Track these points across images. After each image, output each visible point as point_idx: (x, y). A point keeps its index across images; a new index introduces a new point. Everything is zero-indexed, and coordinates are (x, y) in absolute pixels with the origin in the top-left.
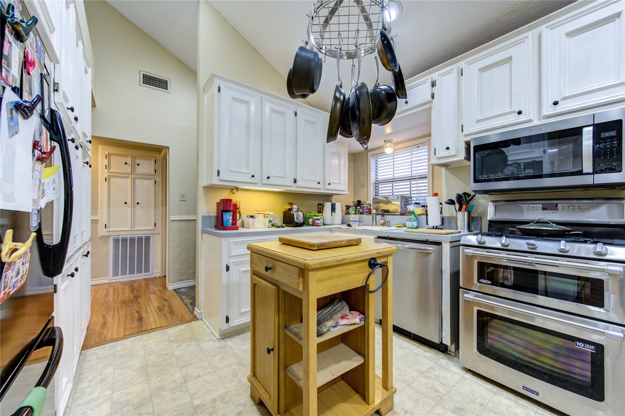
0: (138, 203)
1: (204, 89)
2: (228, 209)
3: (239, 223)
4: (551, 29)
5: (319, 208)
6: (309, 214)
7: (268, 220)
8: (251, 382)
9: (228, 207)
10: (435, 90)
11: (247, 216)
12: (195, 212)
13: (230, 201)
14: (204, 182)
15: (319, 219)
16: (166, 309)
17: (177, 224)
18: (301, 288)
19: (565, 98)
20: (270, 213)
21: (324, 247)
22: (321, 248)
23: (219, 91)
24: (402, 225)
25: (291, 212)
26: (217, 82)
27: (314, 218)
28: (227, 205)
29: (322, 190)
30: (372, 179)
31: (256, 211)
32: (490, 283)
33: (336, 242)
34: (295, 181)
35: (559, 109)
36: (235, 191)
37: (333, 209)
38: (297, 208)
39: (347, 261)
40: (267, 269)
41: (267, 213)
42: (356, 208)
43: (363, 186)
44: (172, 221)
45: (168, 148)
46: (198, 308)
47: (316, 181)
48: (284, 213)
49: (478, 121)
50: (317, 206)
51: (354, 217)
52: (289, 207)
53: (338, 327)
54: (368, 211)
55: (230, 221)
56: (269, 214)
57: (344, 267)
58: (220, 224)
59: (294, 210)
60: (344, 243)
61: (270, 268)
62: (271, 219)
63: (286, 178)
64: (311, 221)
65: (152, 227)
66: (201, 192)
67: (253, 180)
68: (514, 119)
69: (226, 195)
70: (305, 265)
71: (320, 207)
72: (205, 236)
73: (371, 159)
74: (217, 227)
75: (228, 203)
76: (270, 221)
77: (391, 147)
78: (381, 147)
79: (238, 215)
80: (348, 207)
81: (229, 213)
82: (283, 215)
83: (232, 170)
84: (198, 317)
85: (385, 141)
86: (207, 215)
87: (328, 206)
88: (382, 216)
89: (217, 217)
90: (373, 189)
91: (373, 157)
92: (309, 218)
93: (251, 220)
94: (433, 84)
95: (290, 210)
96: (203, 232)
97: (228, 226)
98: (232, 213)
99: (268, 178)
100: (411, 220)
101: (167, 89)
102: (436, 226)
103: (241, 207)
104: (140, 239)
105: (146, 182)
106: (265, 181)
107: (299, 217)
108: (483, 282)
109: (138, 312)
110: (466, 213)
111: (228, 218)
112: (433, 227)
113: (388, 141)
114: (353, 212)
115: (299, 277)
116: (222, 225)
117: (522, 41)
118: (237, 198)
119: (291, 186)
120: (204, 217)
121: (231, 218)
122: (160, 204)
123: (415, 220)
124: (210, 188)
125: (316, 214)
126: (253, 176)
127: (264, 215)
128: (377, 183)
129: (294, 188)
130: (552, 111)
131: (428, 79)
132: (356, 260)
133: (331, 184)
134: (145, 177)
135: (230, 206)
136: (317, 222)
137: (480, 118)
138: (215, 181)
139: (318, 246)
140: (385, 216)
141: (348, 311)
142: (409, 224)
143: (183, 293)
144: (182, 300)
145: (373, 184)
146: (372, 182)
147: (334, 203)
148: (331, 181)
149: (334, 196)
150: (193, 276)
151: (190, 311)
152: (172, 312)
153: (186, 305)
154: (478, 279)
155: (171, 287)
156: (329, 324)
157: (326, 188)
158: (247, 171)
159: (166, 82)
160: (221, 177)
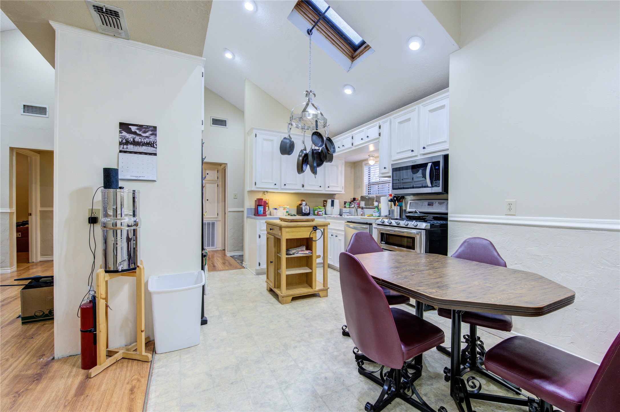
0: (208, 200)
1: (248, 134)
2: (261, 204)
3: (267, 213)
4: (424, 107)
5: (324, 203)
6: (315, 208)
7: (285, 211)
8: (267, 282)
9: (261, 203)
10: (381, 130)
11: (273, 209)
12: (243, 206)
13: (262, 199)
14: (248, 188)
15: (321, 211)
16: (227, 263)
17: (232, 214)
18: (280, 234)
19: (428, 146)
20: (287, 207)
21: (294, 221)
22: (292, 221)
23: (256, 136)
24: (370, 215)
25: (301, 206)
26: (254, 132)
27: (318, 210)
28: (260, 202)
29: (323, 191)
30: (365, 182)
31: (279, 205)
32: (385, 243)
33: (300, 219)
34: (303, 186)
35: (426, 151)
36: (265, 193)
37: (333, 204)
38: (305, 203)
40: (271, 229)
41: (285, 206)
42: (350, 204)
43: (360, 187)
44: (229, 211)
45: (227, 164)
46: (245, 262)
47: (318, 185)
48: (297, 207)
49: (397, 153)
50: (323, 202)
51: (345, 210)
52: (300, 203)
53: (298, 254)
54: (358, 205)
55: (262, 211)
56: (286, 207)
57: (299, 228)
58: (257, 213)
59: (303, 205)
60: (304, 220)
61: (272, 229)
62: (288, 210)
63: (297, 184)
64: (316, 212)
65: (216, 216)
66: (246, 194)
67: (276, 187)
68: (410, 154)
69: (260, 196)
70: (281, 225)
71: (325, 202)
72: (249, 220)
73: (365, 167)
74: (255, 215)
75: (261, 201)
76: (287, 212)
77: (373, 160)
78: (366, 160)
79: (267, 208)
80: (345, 203)
81: (261, 207)
82: (296, 208)
83: (263, 181)
84: (245, 267)
85: (369, 156)
86: (249, 208)
87: (329, 201)
88: (362, 209)
89: (255, 209)
90: (366, 189)
91: (365, 166)
92: (315, 210)
93: (275, 211)
94: (380, 127)
95: (301, 205)
96: (248, 217)
97: (261, 214)
98: (263, 206)
99: (285, 185)
100: (375, 211)
101: (226, 126)
102: (387, 215)
103: (269, 203)
104: (208, 224)
105: (212, 185)
106: (283, 187)
107: (305, 209)
108: (383, 243)
109: (212, 264)
110: (399, 207)
111: (261, 209)
112: (385, 216)
113: (371, 156)
114: (347, 206)
115: (279, 230)
116: (258, 213)
117: (414, 110)
118: (265, 198)
119: (301, 190)
120: (248, 209)
121: (263, 209)
122: (221, 201)
123: (377, 211)
124: (251, 192)
125: (320, 208)
126: (275, 184)
127: (284, 208)
128: (370, 185)
129: (303, 191)
130: (423, 152)
131: (377, 124)
132: (304, 226)
133: (330, 187)
134: (212, 182)
135: (262, 202)
136: (320, 213)
137: (399, 151)
138: (254, 188)
139: (291, 220)
140: (364, 209)
141: (305, 249)
142: (374, 214)
143: (236, 258)
144: (236, 261)
145: (366, 185)
146: (366, 184)
147: (333, 200)
148: (330, 185)
149: (336, 195)
150: (242, 248)
151: (240, 264)
152: (230, 265)
153: (238, 263)
154: (381, 241)
155: (228, 254)
156: (294, 251)
157: (326, 190)
158: (272, 182)
159: (225, 121)
160: (257, 186)
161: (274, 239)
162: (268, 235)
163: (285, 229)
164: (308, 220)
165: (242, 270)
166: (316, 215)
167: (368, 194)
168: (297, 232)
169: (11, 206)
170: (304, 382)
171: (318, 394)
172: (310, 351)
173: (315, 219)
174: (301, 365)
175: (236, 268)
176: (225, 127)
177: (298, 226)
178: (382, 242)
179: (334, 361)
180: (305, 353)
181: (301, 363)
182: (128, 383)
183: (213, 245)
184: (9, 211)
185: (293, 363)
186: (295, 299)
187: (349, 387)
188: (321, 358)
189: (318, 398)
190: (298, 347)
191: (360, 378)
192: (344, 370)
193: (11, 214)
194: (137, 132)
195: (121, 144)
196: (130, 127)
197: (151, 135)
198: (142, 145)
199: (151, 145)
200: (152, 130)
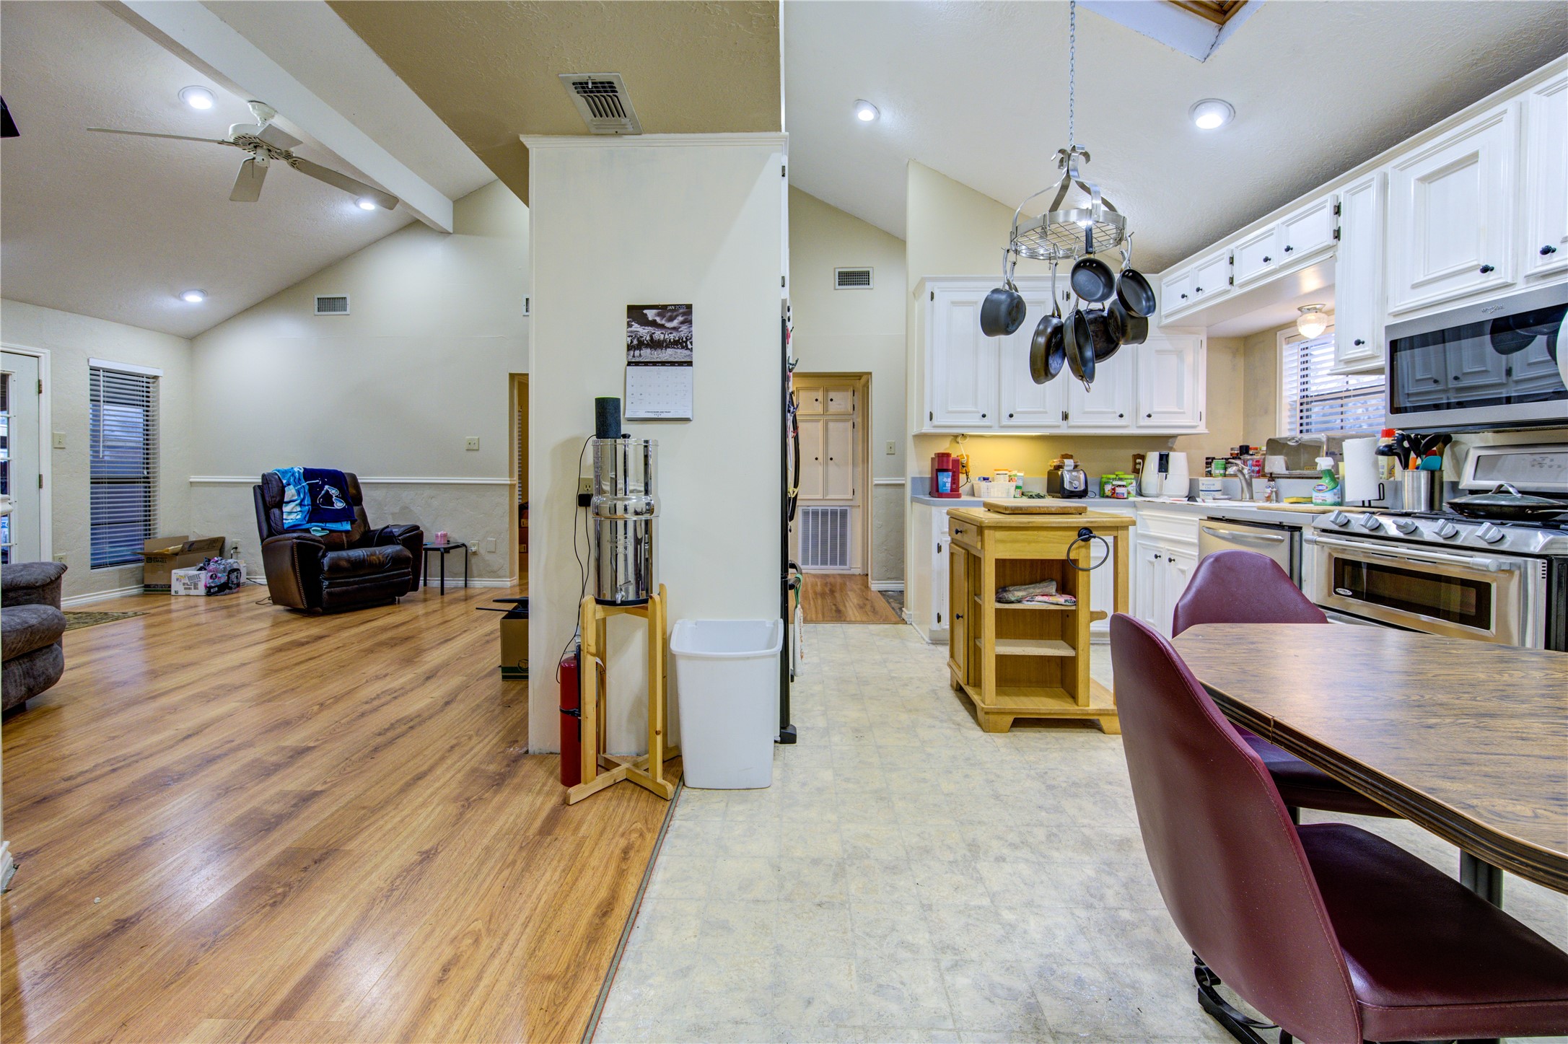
0: (831, 459)
1: (914, 294)
2: (945, 468)
3: (964, 489)
5: (1135, 464)
6: (1104, 476)
7: (1014, 484)
8: (950, 666)
9: (945, 464)
10: (1342, 220)
11: (979, 479)
12: (901, 470)
13: (948, 455)
14: (914, 429)
15: (1123, 486)
16: (868, 607)
17: (882, 490)
18: (979, 546)
20: (1019, 474)
21: (1020, 512)
22: (1017, 512)
23: (932, 298)
24: (1300, 500)
25: (1060, 473)
26: (929, 287)
27: (1115, 483)
28: (943, 461)
29: (1132, 428)
30: (1287, 393)
31: (996, 471)
32: (1351, 593)
33: (1054, 508)
34: (1065, 417)
36: (959, 439)
37: (1164, 467)
38: (1073, 465)
39: (1034, 525)
40: (957, 532)
41: (1013, 473)
42: (1227, 464)
43: (1266, 412)
44: (876, 485)
45: (870, 373)
46: (907, 608)
47: (1115, 413)
48: (1049, 473)
49: (1415, 286)
50: (1131, 459)
51: (1205, 483)
52: (1056, 462)
53: (1033, 603)
54: (1257, 468)
55: (948, 485)
56: (1015, 475)
57: (1036, 532)
58: (936, 491)
59: (1065, 468)
61: (961, 532)
62: (1020, 484)
63: (1046, 413)
64: (1108, 488)
65: (850, 496)
66: (910, 442)
67: (985, 422)
68: (1478, 280)
69: (944, 447)
70: (981, 522)
71: (1138, 461)
72: (917, 506)
73: (1285, 347)
74: (931, 494)
75: (945, 459)
76: (1017, 487)
77: (1318, 321)
78: (1292, 324)
79: (962, 477)
80: (1209, 462)
81: (945, 473)
82: (1046, 477)
83: (950, 409)
84: (906, 619)
85: (1300, 309)
86: (918, 476)
87: (1153, 459)
88: (1269, 480)
89: (932, 478)
91: (1288, 343)
92: (1106, 483)
93: (984, 484)
94: (1338, 211)
95: (1058, 467)
96: (913, 500)
97: (945, 492)
98: (950, 473)
99: (1011, 416)
100: (1320, 488)
101: (869, 284)
102: (1369, 501)
103: (970, 464)
104: (834, 513)
105: (841, 425)
106: (1006, 421)
107: (1072, 479)
108: (1341, 592)
109: (835, 605)
110: (1424, 476)
111: (945, 480)
112: (1363, 502)
113: (1308, 309)
114: (1217, 472)
115: (978, 535)
116: (937, 490)
118: (956, 451)
119: (1058, 427)
120: (914, 479)
121: (950, 480)
122: (860, 462)
123: (1330, 487)
124: (922, 438)
125: (1121, 476)
126: (984, 416)
127: (1010, 476)
128: (1305, 402)
129: (1064, 430)
130: (1542, 266)
131: (1326, 201)
132: (1049, 525)
133: (1153, 416)
134: (841, 417)
135: (948, 462)
136: (1119, 490)
137: (1422, 279)
138: (927, 428)
139: (1012, 510)
140: (1277, 480)
141: (1054, 590)
142: (1317, 497)
143: (891, 597)
144: (889, 603)
145: (1291, 405)
146: (1289, 400)
147: (1164, 452)
148: (1156, 409)
149: (1179, 437)
150: (900, 574)
151: (897, 613)
152: (874, 611)
153: (893, 608)
154: (1335, 588)
155: (875, 586)
156: (1020, 594)
157: (1142, 423)
158: (974, 409)
159: (868, 273)
160: (935, 422)
161: (966, 556)
162: (953, 545)
163: (992, 532)
164: (1066, 511)
165: (900, 626)
166: (1107, 497)
167: (1301, 432)
168: (1029, 542)
169: (511, 475)
170: (1008, 969)
171: (1045, 1020)
172: (1042, 882)
173: (1089, 509)
174: (1008, 916)
175: (886, 621)
176: (867, 286)
177: (1031, 525)
178: (1340, 590)
179: (1117, 936)
180: (1026, 884)
181: (1011, 908)
182: (623, 835)
183: (843, 562)
184: (509, 482)
185: (985, 902)
186: (1021, 722)
187: (1155, 1037)
188: (1073, 914)
189: (1044, 1034)
190: (1007, 860)
191: (1203, 1026)
192: (1147, 978)
193: (512, 486)
194: (658, 319)
195: (630, 347)
196: (645, 311)
197: (682, 323)
198: (667, 347)
199: (683, 343)
200: (684, 314)
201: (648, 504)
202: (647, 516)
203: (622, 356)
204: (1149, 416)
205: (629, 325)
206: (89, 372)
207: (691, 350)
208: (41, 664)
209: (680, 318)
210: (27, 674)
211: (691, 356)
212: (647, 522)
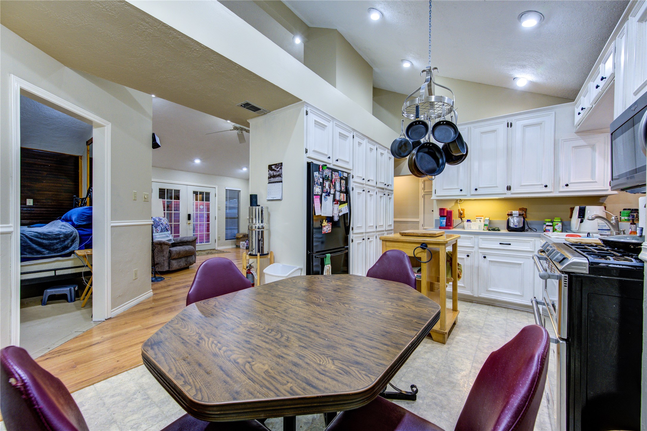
3: (454, 225)
6: (545, 220)
7: (484, 224)
27: (547, 224)
31: (476, 216)
34: (509, 188)
36: (459, 202)
37: (581, 215)
38: (519, 214)
42: (631, 212)
47: (542, 185)
56: (485, 219)
57: (402, 244)
59: (515, 215)
62: (487, 223)
63: (497, 187)
67: (462, 193)
69: (452, 205)
75: (442, 211)
79: (456, 220)
81: (443, 218)
83: (445, 188)
94: (616, 50)
95: (511, 215)
98: (446, 218)
99: (476, 189)
103: (465, 213)
106: (474, 192)
107: (514, 221)
119: (505, 194)
126: (461, 190)
129: (509, 195)
133: (570, 186)
136: (547, 228)
138: (434, 198)
147: (583, 206)
148: (572, 181)
157: (561, 190)
158: (457, 187)
160: (437, 194)
163: (385, 242)
168: (400, 248)
194: (275, 168)
195: (269, 178)
196: (272, 166)
197: (280, 169)
198: (277, 177)
199: (280, 176)
200: (281, 166)
201: (262, 226)
202: (262, 230)
203: (267, 181)
204: (567, 185)
205: (269, 171)
206: (225, 190)
207: (282, 177)
208: (189, 259)
209: (280, 167)
210: (186, 261)
211: (282, 179)
212: (262, 231)
